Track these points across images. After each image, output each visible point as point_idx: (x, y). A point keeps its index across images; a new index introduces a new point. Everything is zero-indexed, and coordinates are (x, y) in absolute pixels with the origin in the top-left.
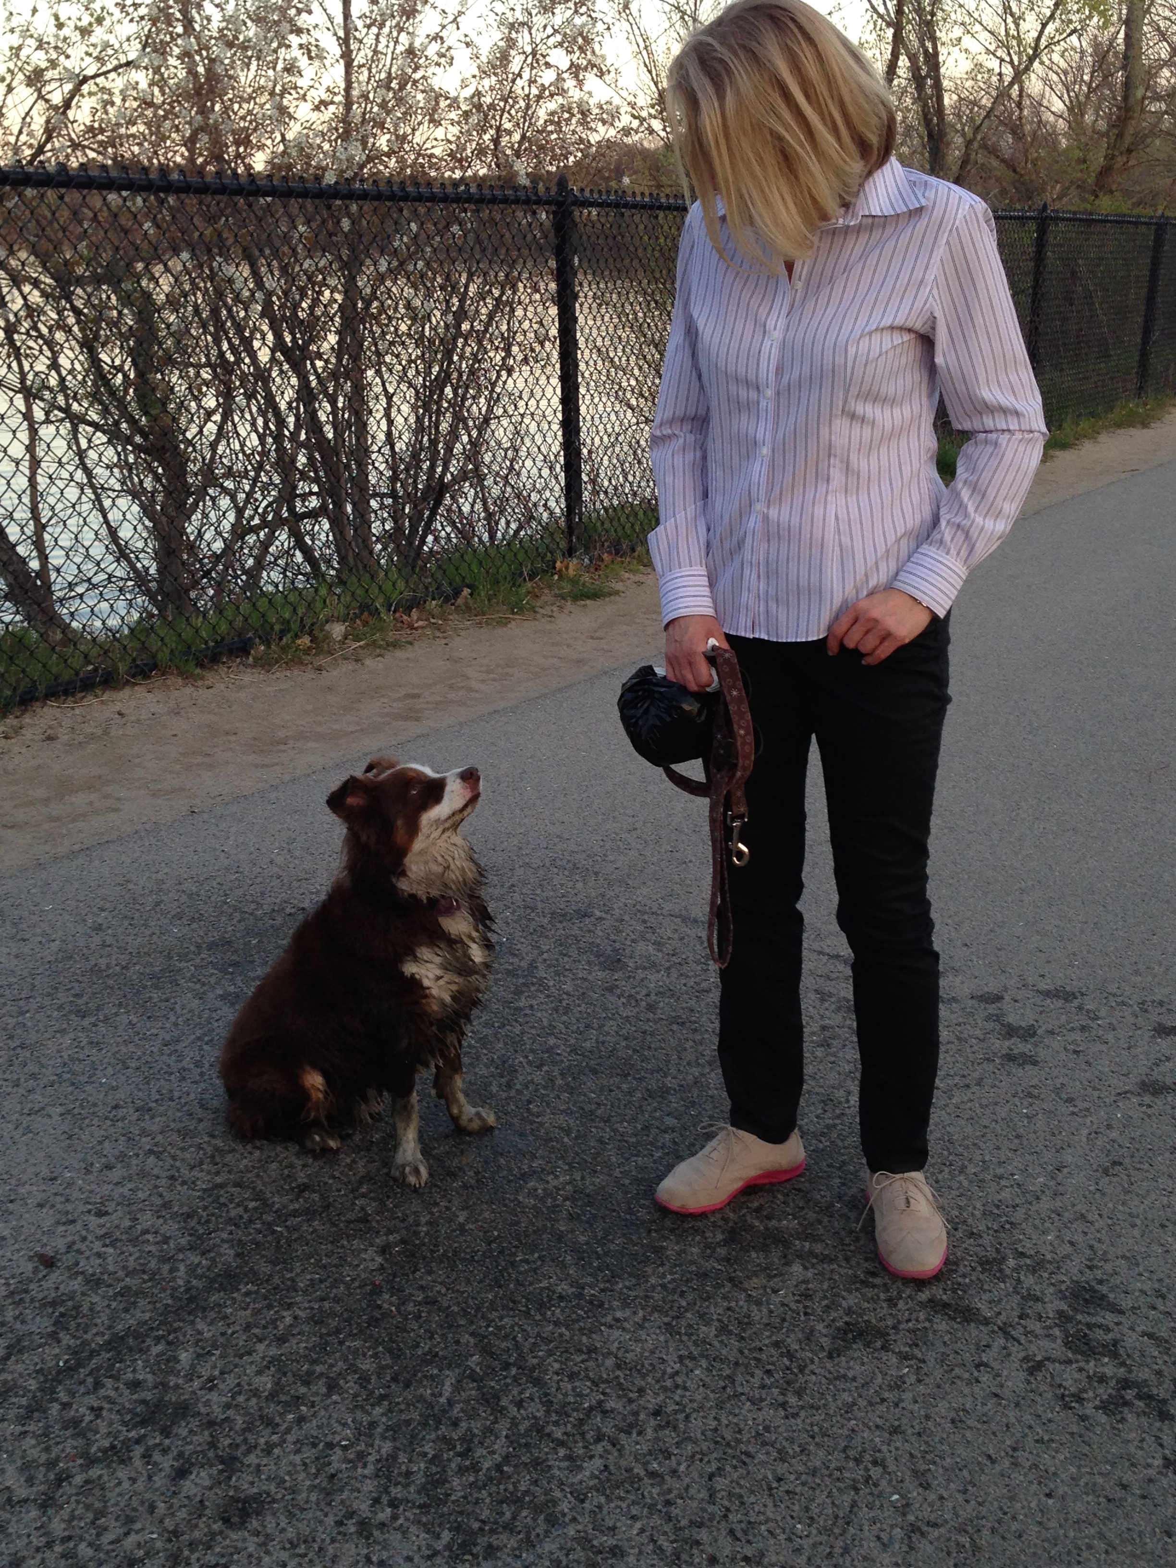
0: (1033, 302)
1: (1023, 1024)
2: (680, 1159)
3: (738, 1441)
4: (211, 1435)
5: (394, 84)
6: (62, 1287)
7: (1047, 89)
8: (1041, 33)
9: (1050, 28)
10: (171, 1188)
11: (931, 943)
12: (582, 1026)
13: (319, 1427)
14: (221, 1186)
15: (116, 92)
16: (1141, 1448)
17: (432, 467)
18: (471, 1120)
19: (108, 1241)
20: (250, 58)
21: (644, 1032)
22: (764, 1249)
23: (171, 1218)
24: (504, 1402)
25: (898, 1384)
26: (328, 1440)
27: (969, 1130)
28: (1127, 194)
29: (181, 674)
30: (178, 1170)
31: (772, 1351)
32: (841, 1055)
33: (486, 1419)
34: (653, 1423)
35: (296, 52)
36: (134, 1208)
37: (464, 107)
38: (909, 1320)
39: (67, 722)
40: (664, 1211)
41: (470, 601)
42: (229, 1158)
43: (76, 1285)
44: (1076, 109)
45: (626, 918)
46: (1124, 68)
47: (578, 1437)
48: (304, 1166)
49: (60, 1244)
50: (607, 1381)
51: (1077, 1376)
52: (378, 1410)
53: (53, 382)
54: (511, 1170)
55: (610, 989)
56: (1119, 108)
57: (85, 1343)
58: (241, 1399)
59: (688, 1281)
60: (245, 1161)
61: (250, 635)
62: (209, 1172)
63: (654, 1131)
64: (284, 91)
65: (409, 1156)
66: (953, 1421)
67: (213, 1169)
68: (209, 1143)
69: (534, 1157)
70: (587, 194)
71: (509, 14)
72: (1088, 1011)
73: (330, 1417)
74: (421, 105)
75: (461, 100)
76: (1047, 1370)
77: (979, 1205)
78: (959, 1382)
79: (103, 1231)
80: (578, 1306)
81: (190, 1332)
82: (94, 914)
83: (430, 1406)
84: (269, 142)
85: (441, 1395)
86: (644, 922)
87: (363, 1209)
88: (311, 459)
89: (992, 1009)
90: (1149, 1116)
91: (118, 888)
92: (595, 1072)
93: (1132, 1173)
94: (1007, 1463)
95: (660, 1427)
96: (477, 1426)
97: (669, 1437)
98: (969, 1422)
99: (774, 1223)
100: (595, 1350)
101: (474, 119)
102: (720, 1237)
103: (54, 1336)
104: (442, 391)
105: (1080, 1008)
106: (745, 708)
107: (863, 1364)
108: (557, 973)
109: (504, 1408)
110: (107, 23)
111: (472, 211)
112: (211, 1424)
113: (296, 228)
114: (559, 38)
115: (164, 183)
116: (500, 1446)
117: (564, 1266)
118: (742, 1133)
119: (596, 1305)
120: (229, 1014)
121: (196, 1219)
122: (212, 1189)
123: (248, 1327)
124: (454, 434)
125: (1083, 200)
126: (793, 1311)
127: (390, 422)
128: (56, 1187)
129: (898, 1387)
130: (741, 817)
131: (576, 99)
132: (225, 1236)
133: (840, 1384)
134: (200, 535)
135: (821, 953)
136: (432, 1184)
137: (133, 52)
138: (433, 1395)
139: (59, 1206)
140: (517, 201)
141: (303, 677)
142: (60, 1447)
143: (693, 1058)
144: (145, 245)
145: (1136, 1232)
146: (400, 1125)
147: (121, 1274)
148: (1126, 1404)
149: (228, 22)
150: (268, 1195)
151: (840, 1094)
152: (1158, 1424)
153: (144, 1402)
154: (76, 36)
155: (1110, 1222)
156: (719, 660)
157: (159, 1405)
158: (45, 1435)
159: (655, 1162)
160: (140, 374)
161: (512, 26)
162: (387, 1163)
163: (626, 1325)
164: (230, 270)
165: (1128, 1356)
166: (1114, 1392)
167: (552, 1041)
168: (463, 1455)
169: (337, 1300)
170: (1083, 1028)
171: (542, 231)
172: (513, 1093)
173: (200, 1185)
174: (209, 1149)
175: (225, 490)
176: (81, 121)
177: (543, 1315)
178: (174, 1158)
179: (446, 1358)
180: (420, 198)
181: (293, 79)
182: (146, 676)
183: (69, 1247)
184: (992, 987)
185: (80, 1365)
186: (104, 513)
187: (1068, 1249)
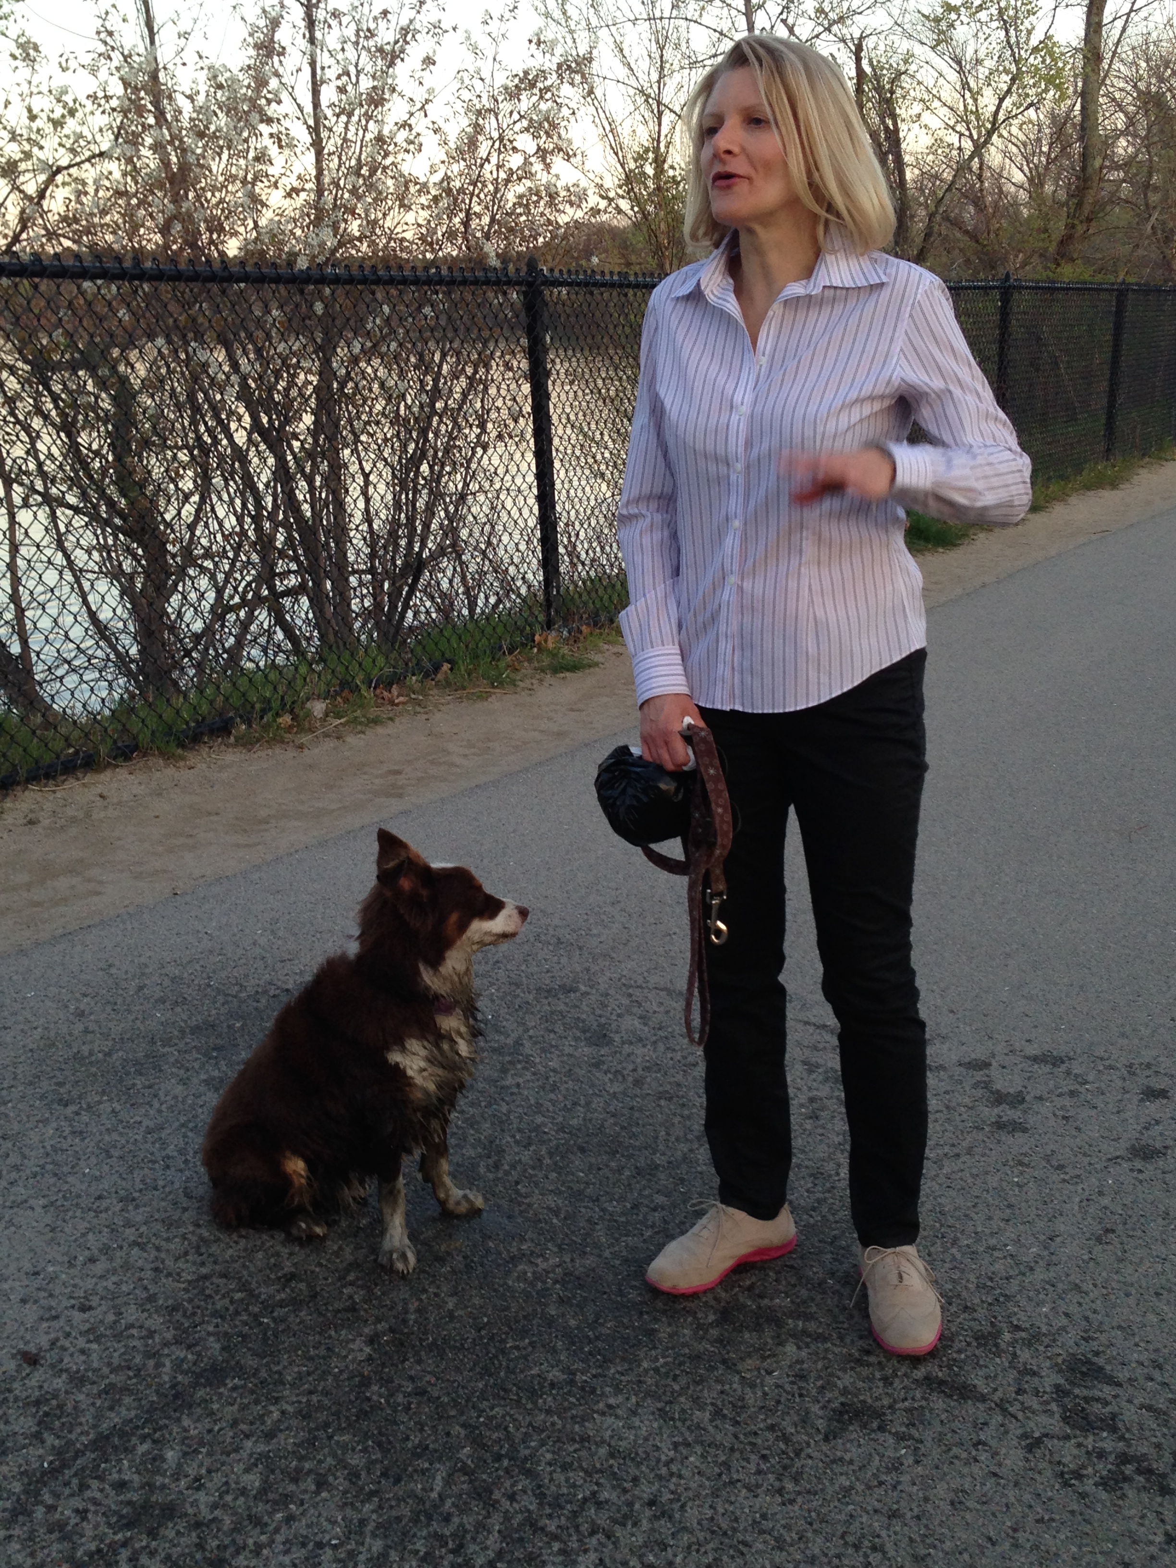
0: (1000, 369)
1: (1012, 1091)
2: (672, 1237)
3: (735, 1530)
4: (199, 1537)
5: (364, 171)
6: (46, 1386)
7: (1007, 161)
8: (999, 107)
9: (1007, 103)
10: (155, 1281)
11: (917, 1011)
12: (569, 1104)
13: (308, 1526)
14: (205, 1277)
15: (90, 182)
16: (1142, 1525)
17: (410, 544)
18: (458, 1203)
19: (91, 1337)
20: (221, 148)
21: (632, 1108)
22: (758, 1328)
23: (156, 1311)
24: (497, 1495)
25: (896, 1466)
26: (317, 1539)
27: (960, 1201)
28: (1088, 261)
29: (162, 754)
30: (163, 1262)
31: (768, 1434)
32: (829, 1126)
33: (478, 1514)
34: (648, 1513)
35: (267, 142)
36: (118, 1301)
37: (434, 192)
38: (906, 1399)
39: (48, 806)
40: (655, 1292)
41: (451, 677)
42: (214, 1248)
43: (59, 1383)
44: (1036, 181)
45: (612, 992)
46: (1081, 139)
47: (572, 1531)
48: (291, 1254)
49: (44, 1341)
50: (601, 1471)
51: (1075, 1452)
52: (368, 1507)
53: (32, 466)
54: (500, 1254)
55: (597, 1065)
56: (1078, 178)
57: (70, 1443)
58: (229, 1498)
59: (681, 1364)
60: (230, 1252)
61: (231, 714)
62: (194, 1263)
63: (644, 1209)
64: (256, 178)
65: (396, 1243)
66: (952, 1503)
67: (199, 1259)
68: (193, 1233)
69: (523, 1239)
70: (556, 274)
71: (476, 101)
72: (1076, 1076)
73: (320, 1515)
74: (391, 190)
75: (431, 185)
76: (1046, 1447)
77: (972, 1277)
78: (956, 1461)
79: (87, 1326)
80: (569, 1393)
81: (176, 1430)
82: (77, 1000)
83: (421, 1500)
84: (241, 229)
85: (432, 1490)
86: (630, 995)
87: (351, 1297)
88: (289, 539)
89: (979, 1076)
90: (1141, 1182)
91: (100, 973)
92: (582, 1150)
93: (1125, 1239)
94: (1007, 1545)
95: (656, 1518)
96: (469, 1521)
97: (665, 1527)
98: (968, 1504)
99: (766, 1301)
100: (588, 1439)
101: (444, 203)
102: (711, 1318)
103: (37, 1437)
104: (418, 468)
105: (1068, 1073)
106: (722, 786)
107: (859, 1446)
108: (543, 1050)
109: (497, 1501)
110: (79, 115)
111: (444, 293)
112: (198, 1525)
113: (269, 312)
114: (525, 123)
115: (138, 272)
116: (493, 1541)
117: (554, 1351)
118: (731, 1210)
119: (588, 1392)
120: (213, 1098)
121: (181, 1312)
122: (197, 1280)
123: (235, 1423)
124: (430, 511)
125: (1046, 268)
126: (788, 1393)
127: (367, 500)
128: (38, 1282)
129: (896, 1469)
130: (720, 894)
131: (544, 182)
132: (211, 1329)
133: (837, 1468)
134: (180, 615)
135: (807, 1023)
136: (420, 1270)
137: (105, 143)
138: (423, 1489)
139: (42, 1302)
140: (487, 282)
141: (284, 755)
142: (46, 1551)
143: (681, 1134)
144: (120, 332)
145: (1131, 1301)
146: (387, 1211)
147: (106, 1370)
148: (1126, 1479)
149: (199, 113)
150: (254, 1285)
151: (830, 1167)
152: (1159, 1499)
153: (129, 1503)
154: (48, 128)
155: (1104, 1291)
156: (695, 739)
157: (146, 1507)
158: (30, 1539)
159: (645, 1241)
160: (118, 458)
161: (479, 113)
162: (375, 1250)
163: (619, 1412)
164: (203, 355)
165: (1128, 1430)
166: (1113, 1468)
167: (539, 1120)
168: (455, 1552)
169: (326, 1393)
170: (1072, 1094)
171: (512, 310)
172: (500, 1174)
173: (186, 1276)
174: (194, 1239)
175: (203, 570)
176: (55, 211)
177: (535, 1403)
178: (158, 1249)
179: (436, 1451)
180: (391, 281)
181: (264, 168)
182: (127, 758)
183: (53, 1343)
184: (979, 1053)
185: (64, 1465)
186: (84, 596)
187: (1064, 1321)
